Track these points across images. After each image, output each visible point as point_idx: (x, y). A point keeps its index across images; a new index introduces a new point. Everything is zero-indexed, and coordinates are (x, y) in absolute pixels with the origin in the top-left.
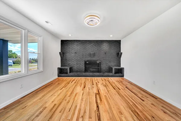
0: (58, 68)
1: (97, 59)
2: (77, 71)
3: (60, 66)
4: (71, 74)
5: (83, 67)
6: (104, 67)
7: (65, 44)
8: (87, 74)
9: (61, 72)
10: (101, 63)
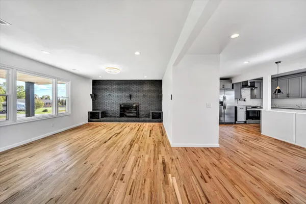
0: (89, 112)
1: (134, 102)
2: (111, 116)
3: (91, 110)
4: (103, 119)
5: (117, 111)
6: (142, 111)
7: (97, 84)
8: (122, 119)
9: (93, 116)
10: (139, 106)
